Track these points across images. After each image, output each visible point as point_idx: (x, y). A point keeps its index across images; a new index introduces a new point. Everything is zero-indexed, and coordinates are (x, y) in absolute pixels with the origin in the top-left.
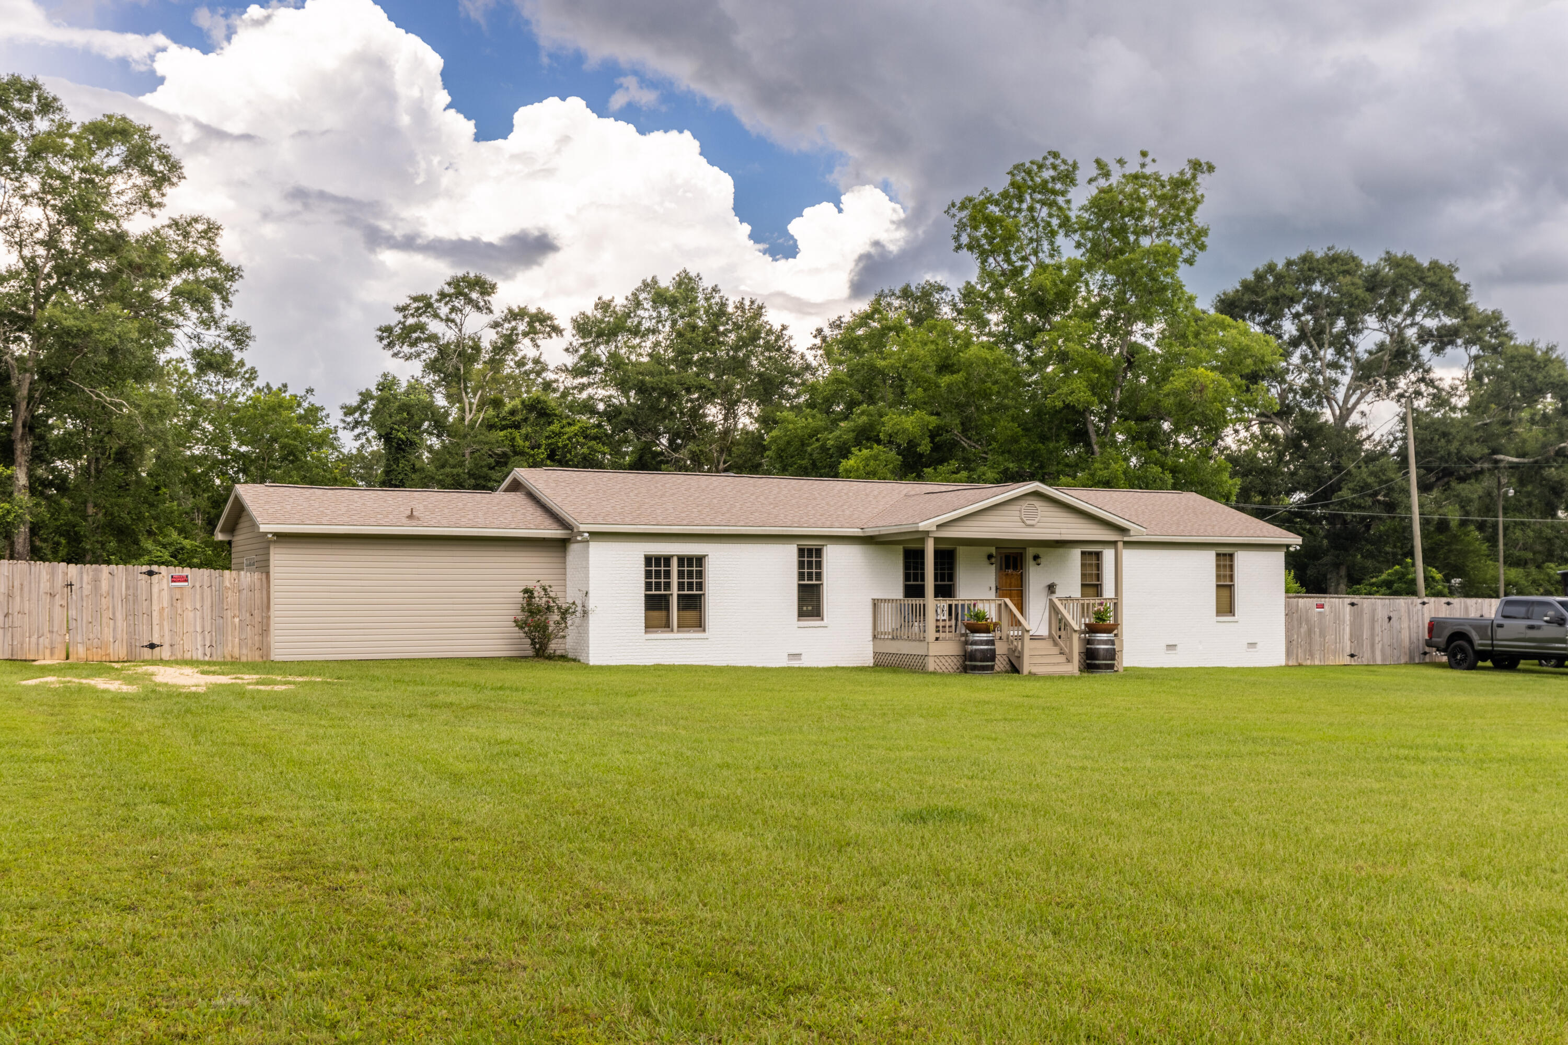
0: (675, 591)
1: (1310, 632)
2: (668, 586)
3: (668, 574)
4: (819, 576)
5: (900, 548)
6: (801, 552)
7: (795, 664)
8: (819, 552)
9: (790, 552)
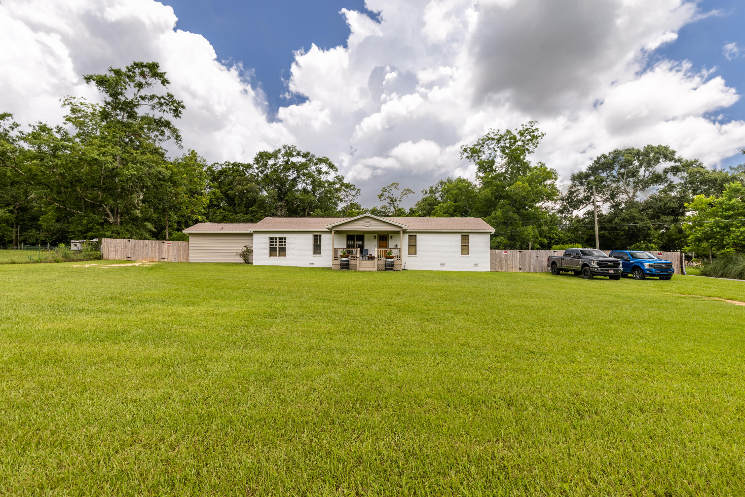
0: (278, 246)
1: (501, 261)
2: (276, 245)
3: (276, 242)
4: (320, 242)
5: (345, 235)
6: (315, 236)
7: (312, 266)
8: (320, 236)
9: (311, 236)
